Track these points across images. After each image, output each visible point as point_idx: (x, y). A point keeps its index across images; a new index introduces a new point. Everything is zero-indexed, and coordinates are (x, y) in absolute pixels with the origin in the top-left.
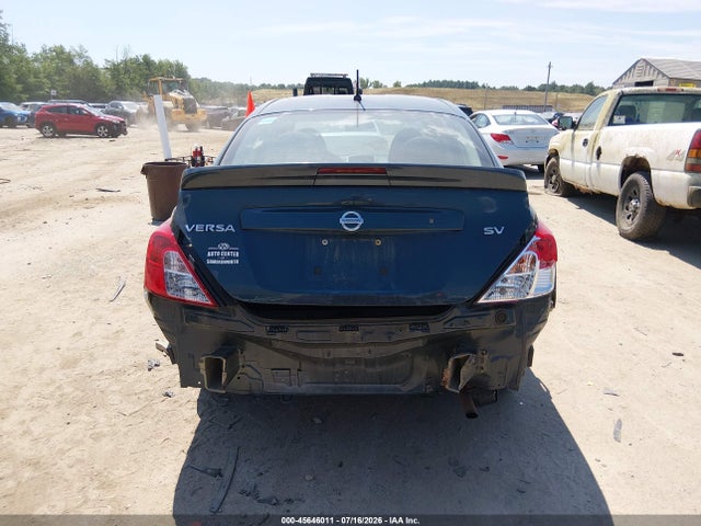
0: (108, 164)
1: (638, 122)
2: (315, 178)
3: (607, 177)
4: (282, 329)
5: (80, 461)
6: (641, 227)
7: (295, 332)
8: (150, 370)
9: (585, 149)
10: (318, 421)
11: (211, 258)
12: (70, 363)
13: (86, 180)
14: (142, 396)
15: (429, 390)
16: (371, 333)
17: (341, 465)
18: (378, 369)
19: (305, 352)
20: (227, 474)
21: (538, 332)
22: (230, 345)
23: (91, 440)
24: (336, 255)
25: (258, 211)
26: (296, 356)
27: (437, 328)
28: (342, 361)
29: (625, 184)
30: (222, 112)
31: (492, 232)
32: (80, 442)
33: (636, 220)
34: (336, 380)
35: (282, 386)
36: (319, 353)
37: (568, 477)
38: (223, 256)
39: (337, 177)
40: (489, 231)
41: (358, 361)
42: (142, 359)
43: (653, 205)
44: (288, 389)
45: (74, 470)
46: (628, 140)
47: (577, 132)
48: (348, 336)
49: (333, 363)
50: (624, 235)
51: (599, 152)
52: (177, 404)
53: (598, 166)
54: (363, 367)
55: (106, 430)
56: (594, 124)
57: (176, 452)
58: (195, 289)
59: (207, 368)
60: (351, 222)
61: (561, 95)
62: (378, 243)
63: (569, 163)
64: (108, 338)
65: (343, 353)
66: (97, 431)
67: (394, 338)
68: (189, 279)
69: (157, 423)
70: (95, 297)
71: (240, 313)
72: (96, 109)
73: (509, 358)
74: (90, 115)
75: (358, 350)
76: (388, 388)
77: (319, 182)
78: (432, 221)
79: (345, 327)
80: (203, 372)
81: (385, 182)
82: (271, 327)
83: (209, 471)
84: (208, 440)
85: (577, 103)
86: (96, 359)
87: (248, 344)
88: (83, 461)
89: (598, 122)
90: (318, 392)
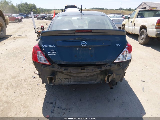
0: (19, 29)
1: (144, 17)
2: (74, 33)
3: (136, 31)
4: (67, 70)
5: (18, 102)
6: (144, 42)
7: (70, 70)
8: (33, 79)
9: (131, 24)
10: (74, 90)
11: (49, 53)
12: (14, 78)
13: (14, 33)
14: (32, 85)
15: (101, 82)
16: (88, 70)
17: (81, 100)
18: (90, 78)
19: (73, 75)
20: (54, 103)
21: (127, 68)
22: (54, 74)
23: (21, 97)
24: (80, 52)
25: (61, 42)
26: (70, 76)
27: (104, 68)
28: (81, 77)
29: (141, 32)
30: (45, 16)
31: (118, 46)
32: (18, 97)
33: (143, 40)
34: (80, 81)
35: (67, 83)
36: (76, 75)
37: (133, 101)
38: (52, 53)
39: (80, 33)
40: (117, 45)
41: (85, 77)
42: (31, 76)
43: (147, 36)
44: (68, 83)
45: (17, 104)
46: (141, 22)
47: (129, 20)
48: (83, 71)
49: (79, 77)
50: (140, 44)
51: (135, 24)
52: (41, 87)
53: (134, 28)
54: (86, 78)
55: (24, 94)
56: (133, 18)
57: (42, 98)
58: (45, 60)
59: (49, 79)
60: (84, 44)
61: (123, 11)
62: (90, 49)
63: (128, 27)
64: (22, 71)
65: (82, 75)
66: (22, 94)
67: (94, 71)
68: (43, 58)
69: (36, 92)
70: (18, 61)
71: (56, 66)
72: (15, 16)
73: (120, 75)
74: (14, 17)
75: (85, 74)
76: (92, 82)
77: (75, 34)
78: (103, 43)
79: (82, 69)
80: (48, 80)
81: (92, 34)
82: (64, 69)
83: (50, 103)
84: (49, 95)
85: (127, 13)
86: (20, 76)
87: (58, 73)
88: (19, 102)
89: (134, 17)
90: (75, 84)
